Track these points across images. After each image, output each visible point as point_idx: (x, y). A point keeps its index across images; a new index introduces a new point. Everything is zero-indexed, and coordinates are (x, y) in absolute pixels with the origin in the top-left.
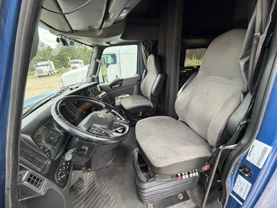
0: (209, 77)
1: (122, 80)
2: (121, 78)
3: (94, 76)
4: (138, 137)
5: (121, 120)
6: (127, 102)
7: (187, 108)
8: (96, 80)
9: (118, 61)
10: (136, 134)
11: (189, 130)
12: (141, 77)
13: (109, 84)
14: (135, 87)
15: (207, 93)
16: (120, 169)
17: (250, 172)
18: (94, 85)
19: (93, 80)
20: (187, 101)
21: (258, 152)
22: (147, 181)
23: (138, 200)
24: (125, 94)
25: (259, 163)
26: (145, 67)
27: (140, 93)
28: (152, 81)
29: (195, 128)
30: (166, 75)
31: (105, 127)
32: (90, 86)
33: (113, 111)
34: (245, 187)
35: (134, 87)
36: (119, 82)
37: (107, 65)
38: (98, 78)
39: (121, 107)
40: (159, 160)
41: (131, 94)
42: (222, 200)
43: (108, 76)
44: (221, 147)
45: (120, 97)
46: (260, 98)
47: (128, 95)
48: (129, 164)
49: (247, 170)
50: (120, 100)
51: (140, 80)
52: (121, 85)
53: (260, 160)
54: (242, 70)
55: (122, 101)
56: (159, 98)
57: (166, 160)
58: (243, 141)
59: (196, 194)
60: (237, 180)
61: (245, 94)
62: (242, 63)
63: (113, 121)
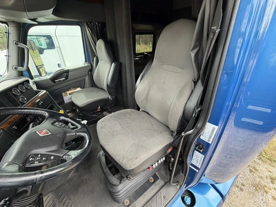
0: (164, 66)
1: (67, 72)
2: (66, 69)
3: (20, 69)
4: (103, 141)
5: (77, 128)
6: (80, 98)
7: (147, 98)
8: (26, 73)
9: (56, 44)
10: (100, 138)
11: (151, 119)
12: (92, 66)
13: (49, 77)
14: (87, 78)
15: (164, 82)
16: (86, 177)
17: (203, 147)
18: (22, 83)
19: (21, 74)
20: (146, 92)
21: (209, 132)
22: (120, 183)
23: (113, 202)
24: (75, 87)
25: (209, 140)
26: (94, 55)
27: (93, 84)
28: (105, 70)
29: (156, 116)
30: (121, 64)
31: (54, 148)
32: (16, 86)
33: (62, 118)
34: (199, 159)
35: (85, 78)
36: (64, 74)
37: (41, 51)
38: (28, 70)
39: (72, 104)
40: (130, 162)
41: (83, 87)
42: (184, 172)
43: (45, 66)
44: (183, 134)
45: (68, 92)
46: (210, 88)
47: (79, 89)
48: (96, 168)
49: (201, 146)
50: (69, 96)
51: (91, 70)
52: (67, 77)
53: (210, 137)
54: (193, 61)
55: (73, 96)
56: (116, 89)
57: (138, 160)
58: (199, 125)
59: (163, 172)
60: (194, 155)
61: (195, 83)
62: (193, 55)
63: (65, 133)
